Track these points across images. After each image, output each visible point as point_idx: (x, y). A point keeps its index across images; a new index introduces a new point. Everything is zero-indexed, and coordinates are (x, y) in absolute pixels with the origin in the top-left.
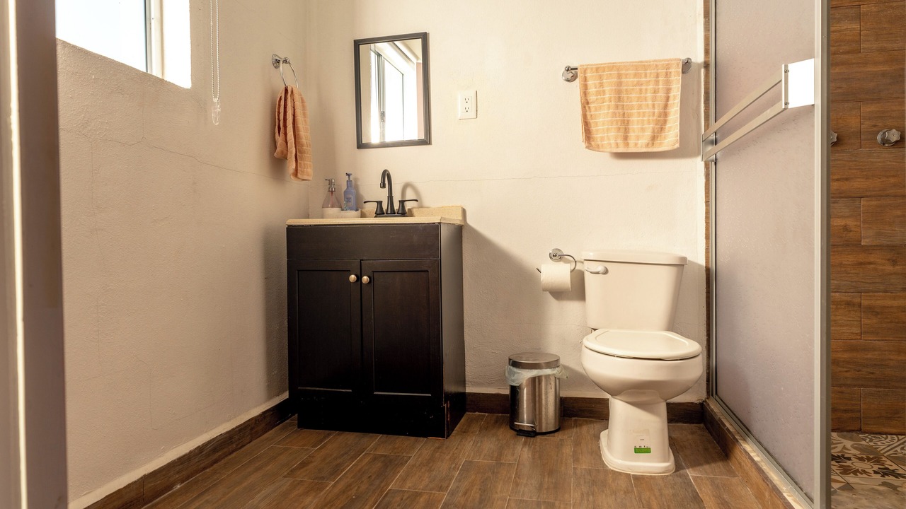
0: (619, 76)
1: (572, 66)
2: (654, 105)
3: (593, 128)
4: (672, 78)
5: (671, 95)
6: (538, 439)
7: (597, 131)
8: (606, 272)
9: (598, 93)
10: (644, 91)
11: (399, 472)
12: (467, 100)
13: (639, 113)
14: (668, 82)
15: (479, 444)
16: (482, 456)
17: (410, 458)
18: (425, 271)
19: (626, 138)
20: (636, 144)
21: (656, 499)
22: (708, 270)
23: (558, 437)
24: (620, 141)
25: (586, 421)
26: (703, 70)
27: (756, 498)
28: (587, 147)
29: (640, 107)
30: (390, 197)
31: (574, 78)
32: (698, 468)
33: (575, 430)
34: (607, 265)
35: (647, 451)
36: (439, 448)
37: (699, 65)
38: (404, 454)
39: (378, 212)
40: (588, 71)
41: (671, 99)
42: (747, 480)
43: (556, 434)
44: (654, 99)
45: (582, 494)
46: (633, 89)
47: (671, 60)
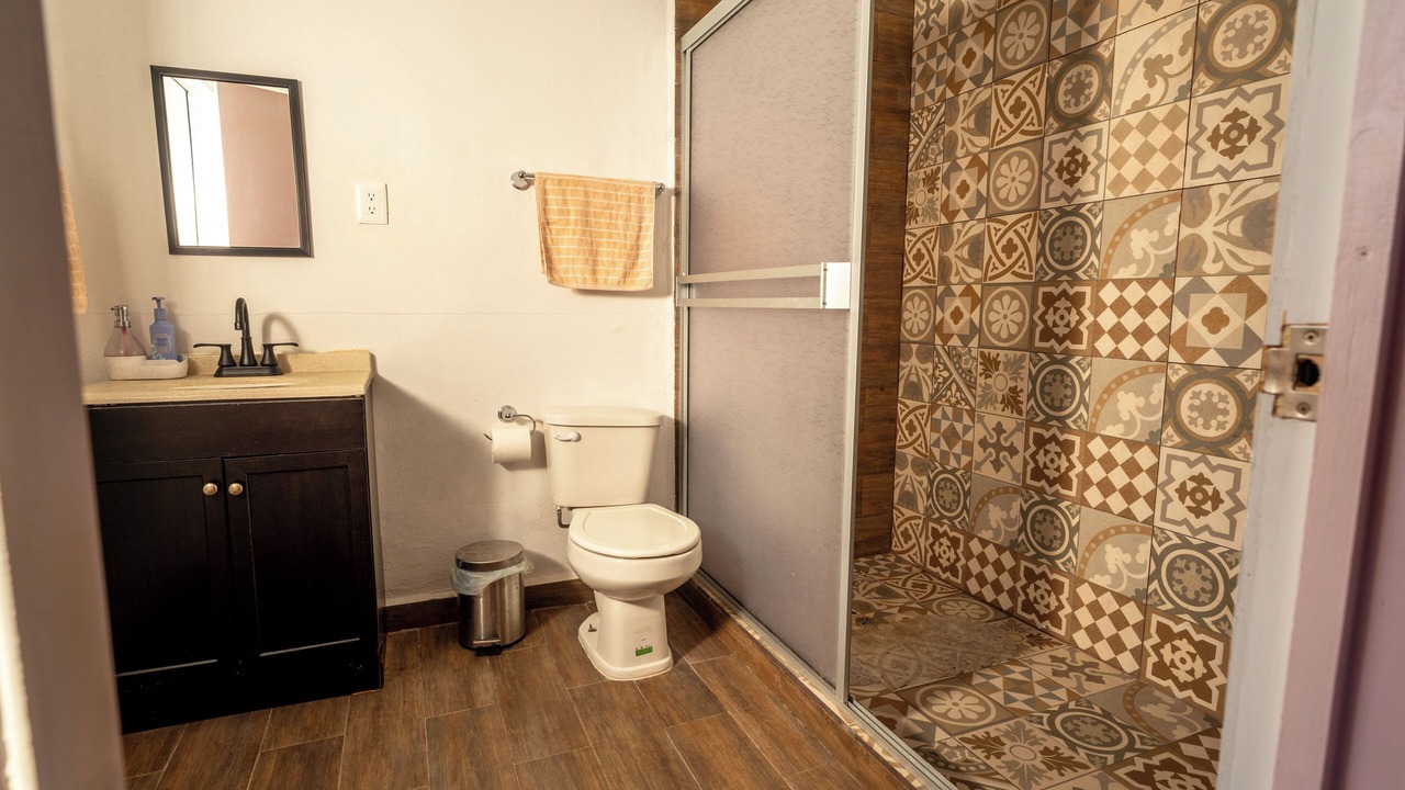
0: (586, 194)
1: (528, 171)
2: (625, 235)
3: (555, 257)
4: (644, 205)
5: (644, 224)
6: (507, 656)
7: (560, 260)
8: (579, 438)
9: (561, 212)
10: (614, 216)
11: (337, 772)
12: (371, 196)
13: (609, 243)
14: (640, 210)
15: (433, 686)
16: (447, 706)
17: (341, 738)
18: (341, 467)
19: (594, 272)
20: (606, 281)
21: (674, 709)
22: (677, 423)
23: (529, 645)
24: (588, 276)
25: (550, 612)
26: (673, 198)
27: (760, 677)
28: (550, 282)
29: (610, 236)
30: (247, 341)
31: (530, 184)
32: (692, 652)
33: (543, 629)
34: (580, 432)
35: (649, 650)
36: (378, 708)
37: (670, 190)
38: (329, 736)
39: (225, 363)
40: (549, 182)
41: (643, 229)
42: (746, 657)
43: (524, 641)
44: (626, 228)
45: (597, 729)
46: (602, 213)
47: (645, 183)
